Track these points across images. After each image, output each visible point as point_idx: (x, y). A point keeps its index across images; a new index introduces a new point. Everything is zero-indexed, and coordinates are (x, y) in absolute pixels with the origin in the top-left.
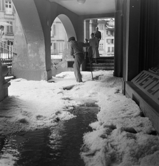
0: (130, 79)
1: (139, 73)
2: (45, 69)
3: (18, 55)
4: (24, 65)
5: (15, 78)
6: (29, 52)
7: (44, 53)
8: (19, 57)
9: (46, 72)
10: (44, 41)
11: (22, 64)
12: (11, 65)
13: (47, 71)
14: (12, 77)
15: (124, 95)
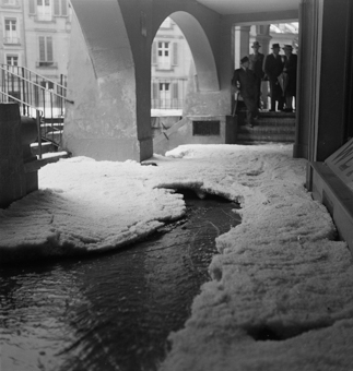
1: (345, 142)
2: (135, 135)
3: (76, 104)
4: (88, 127)
5: (69, 155)
6: (101, 95)
7: (134, 99)
8: (78, 108)
9: (138, 143)
10: (133, 69)
11: (85, 125)
12: (61, 128)
13: (141, 139)
14: (64, 153)
15: (310, 190)
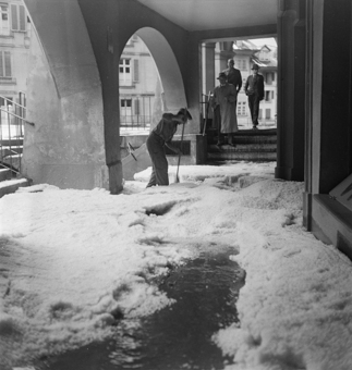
0: (325, 188)
2: (104, 160)
3: (37, 126)
4: (51, 151)
5: (29, 183)
6: (64, 118)
7: (102, 122)
8: (39, 131)
9: (106, 168)
10: (100, 89)
11: (47, 149)
12: (20, 151)
13: (109, 165)
14: (24, 180)
15: (309, 230)
